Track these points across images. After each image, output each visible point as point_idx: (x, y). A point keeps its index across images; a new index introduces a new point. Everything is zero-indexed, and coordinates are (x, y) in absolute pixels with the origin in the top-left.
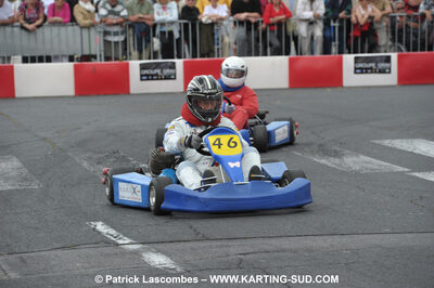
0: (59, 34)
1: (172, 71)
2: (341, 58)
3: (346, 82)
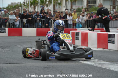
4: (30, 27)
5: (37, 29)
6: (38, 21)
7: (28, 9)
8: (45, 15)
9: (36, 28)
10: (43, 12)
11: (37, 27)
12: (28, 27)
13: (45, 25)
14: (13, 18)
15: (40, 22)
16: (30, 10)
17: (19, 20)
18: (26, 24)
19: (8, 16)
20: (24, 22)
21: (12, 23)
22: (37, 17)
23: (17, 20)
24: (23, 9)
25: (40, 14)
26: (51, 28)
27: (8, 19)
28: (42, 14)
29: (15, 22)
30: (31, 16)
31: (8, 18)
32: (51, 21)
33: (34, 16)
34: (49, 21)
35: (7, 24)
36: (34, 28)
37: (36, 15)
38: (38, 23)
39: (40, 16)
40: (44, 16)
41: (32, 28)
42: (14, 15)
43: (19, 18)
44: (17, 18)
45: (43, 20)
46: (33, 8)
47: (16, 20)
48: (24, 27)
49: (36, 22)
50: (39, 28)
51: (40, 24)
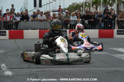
0: (39, 23)
1: (66, 33)
2: (113, 30)
3: (114, 37)
4: (92, 29)
5: (99, 31)
6: (100, 22)
7: (90, 9)
8: (109, 15)
9: (98, 29)
10: (107, 12)
11: (100, 28)
12: (89, 29)
13: (108, 26)
14: (75, 19)
15: (102, 23)
16: (92, 11)
17: (80, 21)
18: (87, 25)
19: (70, 17)
20: (85, 24)
21: (73, 25)
22: (100, 18)
23: (79, 21)
24: (85, 10)
25: (103, 15)
26: (114, 29)
27: (69, 21)
28: (106, 15)
29: (76, 23)
30: (93, 17)
31: (69, 19)
32: (115, 21)
33: (96, 16)
34: (112, 22)
35: (69, 25)
36: (96, 29)
37: (99, 16)
38: (100, 25)
39: (103, 16)
40: (107, 16)
41: (94, 29)
42: (76, 16)
43: (81, 20)
44: (79, 20)
45: (106, 21)
46: (95, 8)
47: (77, 21)
48: (85, 29)
49: (98, 23)
50: (102, 29)
51: (103, 25)
